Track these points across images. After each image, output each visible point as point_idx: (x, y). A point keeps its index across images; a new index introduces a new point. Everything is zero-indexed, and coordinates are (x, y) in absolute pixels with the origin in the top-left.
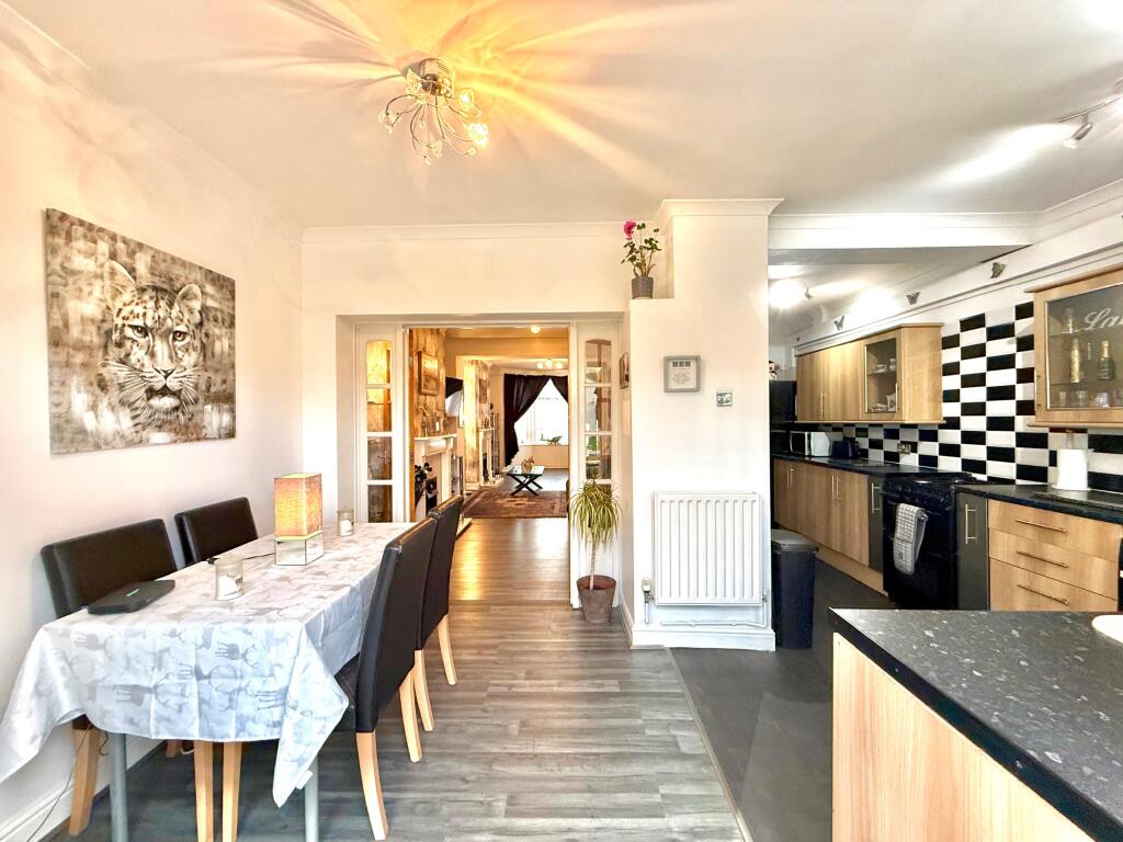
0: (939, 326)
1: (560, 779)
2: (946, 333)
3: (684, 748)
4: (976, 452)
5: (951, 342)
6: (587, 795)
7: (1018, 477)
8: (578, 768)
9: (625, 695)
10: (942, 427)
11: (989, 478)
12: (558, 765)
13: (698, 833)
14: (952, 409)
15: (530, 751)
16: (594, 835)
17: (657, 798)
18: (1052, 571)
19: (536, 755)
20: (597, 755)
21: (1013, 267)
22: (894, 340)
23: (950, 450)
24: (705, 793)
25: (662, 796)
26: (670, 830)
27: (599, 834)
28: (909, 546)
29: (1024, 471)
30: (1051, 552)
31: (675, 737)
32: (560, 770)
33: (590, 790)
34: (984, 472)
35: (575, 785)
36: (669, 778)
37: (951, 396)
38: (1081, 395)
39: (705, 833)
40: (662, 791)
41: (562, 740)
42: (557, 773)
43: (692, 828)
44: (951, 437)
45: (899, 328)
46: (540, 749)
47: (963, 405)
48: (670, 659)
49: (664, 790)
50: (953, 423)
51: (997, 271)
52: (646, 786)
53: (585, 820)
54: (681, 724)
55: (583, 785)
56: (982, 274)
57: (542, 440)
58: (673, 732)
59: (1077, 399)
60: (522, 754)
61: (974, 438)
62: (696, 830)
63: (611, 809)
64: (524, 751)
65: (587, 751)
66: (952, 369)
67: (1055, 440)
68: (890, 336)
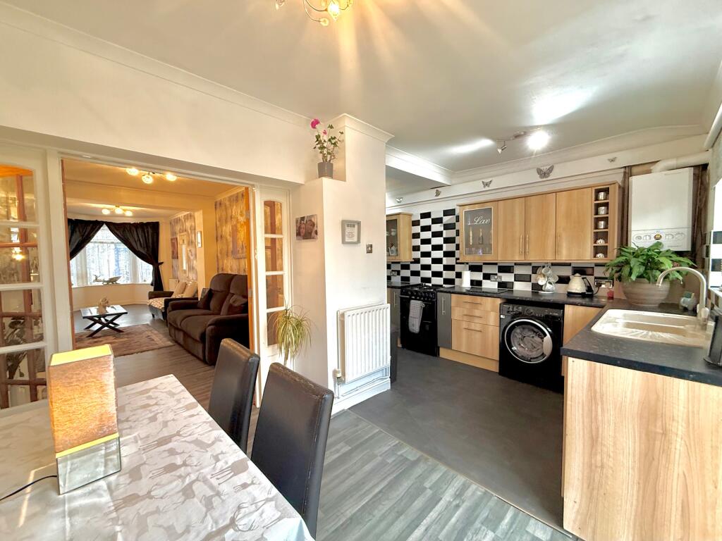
0: (411, 215)
1: (380, 521)
2: (414, 219)
3: (412, 458)
4: (427, 274)
5: (416, 223)
6: (401, 518)
7: (444, 283)
8: (381, 507)
9: (356, 448)
10: (412, 263)
11: (433, 285)
12: (370, 514)
13: (459, 494)
14: (417, 255)
15: (344, 519)
16: (429, 535)
17: (429, 492)
18: (477, 320)
19: (351, 519)
20: (380, 492)
21: (444, 193)
22: (396, 220)
23: (416, 273)
24: (441, 474)
25: (430, 488)
26: (450, 503)
27: (430, 531)
28: (417, 320)
29: (447, 281)
30: (477, 313)
31: (401, 455)
32: (374, 516)
33: (400, 514)
34: (430, 282)
35: (390, 518)
36: (423, 478)
37: (416, 248)
38: (473, 249)
39: (460, 492)
40: (427, 487)
41: (355, 497)
42: (374, 520)
43: (455, 494)
44: (416, 267)
45: (399, 214)
46: (349, 513)
47: (421, 253)
48: (354, 416)
49: (427, 485)
50: (417, 261)
51: (438, 194)
52: (420, 490)
53: (416, 531)
54: (397, 447)
55: (393, 514)
56: (430, 194)
57: (96, 280)
58: (399, 453)
59: (472, 251)
60: (342, 525)
61: (426, 267)
62: (457, 493)
63: (419, 515)
64: (341, 522)
65: (374, 493)
66: (416, 236)
67: (458, 268)
68: (394, 218)
